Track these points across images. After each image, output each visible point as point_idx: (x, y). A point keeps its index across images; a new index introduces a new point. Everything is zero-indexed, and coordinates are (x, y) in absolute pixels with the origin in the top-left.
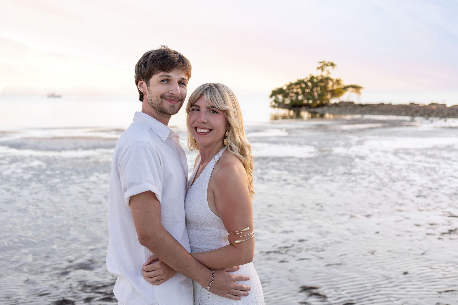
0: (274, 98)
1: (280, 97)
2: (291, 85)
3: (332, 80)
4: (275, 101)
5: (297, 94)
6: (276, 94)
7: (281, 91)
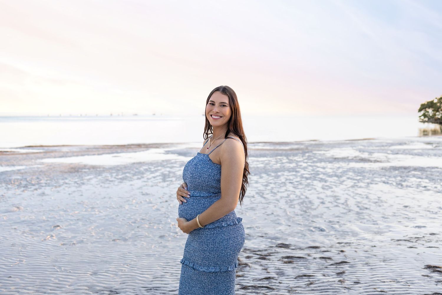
0: (422, 112)
1: (430, 111)
4: (425, 115)
6: (425, 108)
7: (431, 105)
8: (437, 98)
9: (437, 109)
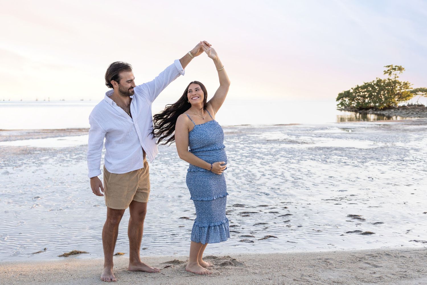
0: (340, 101)
1: (347, 100)
2: (358, 88)
3: (399, 83)
4: (342, 104)
5: (364, 97)
6: (343, 97)
7: (347, 94)
8: (353, 88)
9: (352, 99)
